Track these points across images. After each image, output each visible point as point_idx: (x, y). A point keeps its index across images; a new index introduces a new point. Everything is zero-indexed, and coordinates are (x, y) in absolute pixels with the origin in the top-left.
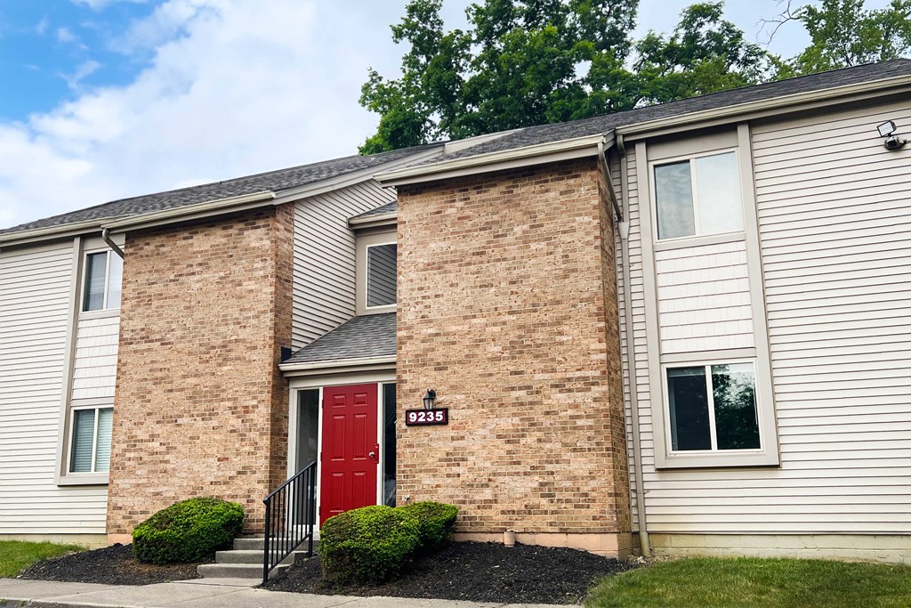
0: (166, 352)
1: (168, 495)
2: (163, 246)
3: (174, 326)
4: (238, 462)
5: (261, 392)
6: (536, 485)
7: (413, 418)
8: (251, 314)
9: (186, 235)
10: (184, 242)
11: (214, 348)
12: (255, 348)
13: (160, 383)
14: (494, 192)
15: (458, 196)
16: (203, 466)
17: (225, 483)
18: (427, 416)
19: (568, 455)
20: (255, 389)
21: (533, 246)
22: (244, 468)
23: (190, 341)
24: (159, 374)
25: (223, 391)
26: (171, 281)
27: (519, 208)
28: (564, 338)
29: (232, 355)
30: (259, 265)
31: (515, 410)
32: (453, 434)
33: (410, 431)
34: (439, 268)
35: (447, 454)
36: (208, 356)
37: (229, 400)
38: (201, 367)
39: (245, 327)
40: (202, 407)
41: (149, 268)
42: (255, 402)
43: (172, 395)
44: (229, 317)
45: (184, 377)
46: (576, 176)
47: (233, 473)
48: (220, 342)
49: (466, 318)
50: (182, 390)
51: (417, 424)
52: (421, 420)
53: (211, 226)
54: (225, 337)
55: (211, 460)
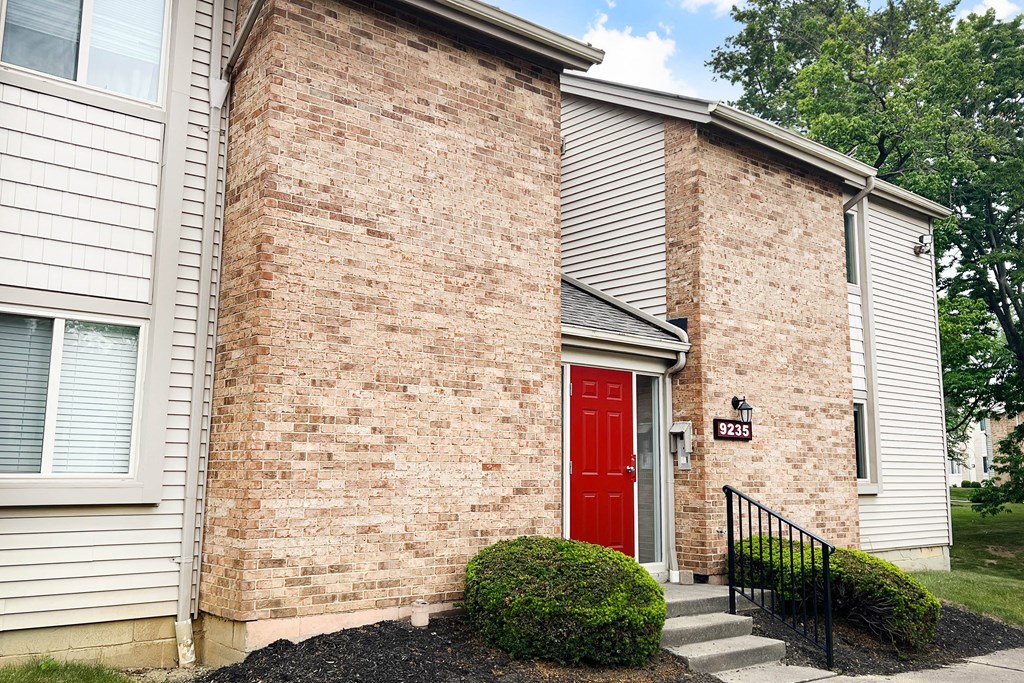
0: (380, 251)
1: (392, 530)
2: (369, 36)
3: (394, 205)
4: (514, 474)
5: (547, 362)
6: (813, 514)
7: (722, 429)
8: (528, 230)
9: (415, 39)
10: (411, 51)
11: (470, 268)
12: (534, 288)
13: (369, 309)
14: (779, 179)
15: (751, 167)
16: (458, 476)
17: (497, 508)
18: (735, 430)
19: (833, 484)
20: (537, 355)
21: (807, 255)
22: (525, 482)
23: (427, 245)
24: (366, 291)
25: (489, 348)
26: (385, 114)
27: (796, 208)
28: (828, 361)
29: (501, 290)
30: (539, 154)
31: (797, 431)
32: (752, 453)
34: (737, 248)
35: (749, 477)
36: (461, 281)
37: (497, 365)
38: (449, 297)
39: (519, 248)
40: (454, 370)
41: (339, 67)
42: (537, 377)
43: (395, 337)
44: (494, 223)
45: (418, 307)
46: (831, 196)
47: (509, 492)
48: (479, 262)
49: (760, 316)
50: (415, 331)
51: (727, 438)
52: (730, 433)
53: (459, 47)
54: (489, 257)
55: (471, 466)
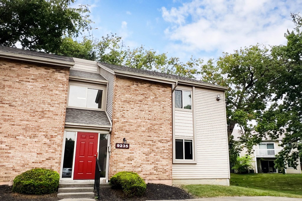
0: (12, 109)
1: (9, 166)
2: (14, 67)
3: (17, 100)
4: (46, 156)
5: (59, 131)
6: (153, 167)
7: (118, 146)
8: (56, 102)
9: (26, 66)
10: (25, 69)
11: (37, 111)
12: (57, 115)
13: (7, 121)
14: (145, 85)
15: (135, 83)
16: (29, 156)
17: (40, 163)
18: (123, 146)
19: (161, 159)
20: (57, 129)
21: (155, 103)
22: (50, 157)
23: (25, 107)
24: (7, 118)
25: (41, 128)
26: (16, 82)
27: (152, 92)
28: (162, 129)
29: (46, 116)
30: (61, 86)
31: (148, 146)
32: (130, 151)
33: (116, 149)
34: (128, 103)
35: (128, 157)
36: (34, 114)
37: (44, 132)
38: (30, 118)
39: (53, 106)
40: (30, 133)
41: (5, 74)
42: (56, 134)
43: (14, 126)
44: (46, 102)
45: (21, 120)
46: (167, 88)
47: (44, 159)
48: (41, 110)
49: (135, 118)
50: (20, 125)
51: (119, 148)
52: (121, 147)
53: (39, 66)
54: (43, 109)
55: (33, 154)
